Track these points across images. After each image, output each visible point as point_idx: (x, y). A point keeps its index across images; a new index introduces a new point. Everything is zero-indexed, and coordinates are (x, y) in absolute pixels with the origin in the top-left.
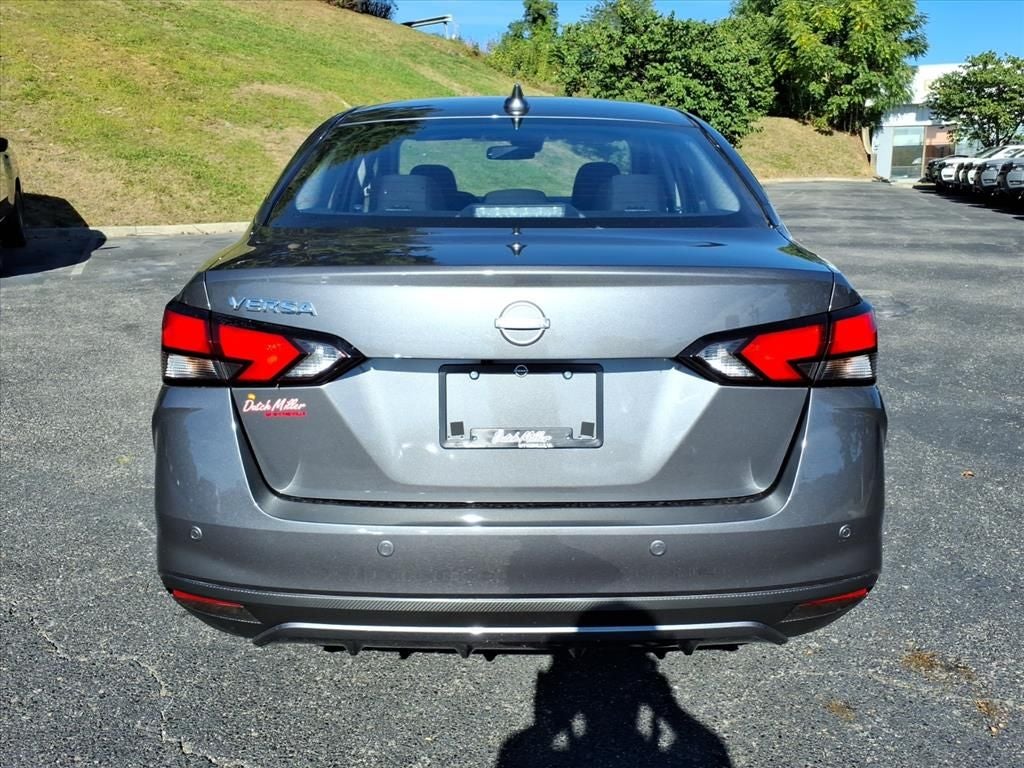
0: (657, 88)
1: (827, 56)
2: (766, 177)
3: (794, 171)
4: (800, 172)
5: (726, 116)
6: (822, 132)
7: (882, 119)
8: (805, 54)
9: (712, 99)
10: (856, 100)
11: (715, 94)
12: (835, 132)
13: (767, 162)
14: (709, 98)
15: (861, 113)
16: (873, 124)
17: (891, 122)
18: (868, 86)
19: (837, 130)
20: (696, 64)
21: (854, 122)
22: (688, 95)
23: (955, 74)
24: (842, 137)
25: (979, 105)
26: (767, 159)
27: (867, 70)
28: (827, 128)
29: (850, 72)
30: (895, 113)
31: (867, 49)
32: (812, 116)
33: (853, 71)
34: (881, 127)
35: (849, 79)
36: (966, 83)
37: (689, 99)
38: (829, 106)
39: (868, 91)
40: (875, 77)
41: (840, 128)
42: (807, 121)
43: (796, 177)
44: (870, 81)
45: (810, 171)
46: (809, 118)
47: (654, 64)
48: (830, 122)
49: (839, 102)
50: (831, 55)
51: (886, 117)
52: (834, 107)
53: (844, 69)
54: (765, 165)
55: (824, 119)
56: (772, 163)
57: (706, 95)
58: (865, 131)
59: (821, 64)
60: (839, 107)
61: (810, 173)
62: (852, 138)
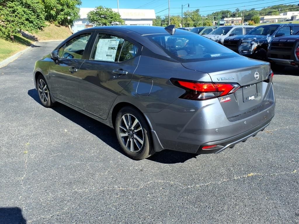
0: (13, 10)
1: (54, 3)
2: (45, 40)
3: (53, 38)
4: (55, 38)
5: (38, 21)
6: (57, 26)
7: (73, 23)
8: (48, 2)
9: (33, 15)
10: (66, 17)
11: (33, 14)
12: (61, 26)
13: (44, 35)
14: (31, 15)
15: (67, 20)
16: (71, 24)
17: (76, 23)
18: (68, 13)
19: (61, 25)
20: (25, 3)
21: (66, 23)
22: (25, 13)
23: (93, 11)
24: (63, 27)
25: (101, 20)
26: (43, 34)
27: (67, 8)
28: (59, 25)
29: (62, 8)
30: (76, 21)
31: (66, 2)
32: (53, 21)
33: (63, 8)
34: (74, 25)
35: (62, 10)
36: (97, 14)
37: (25, 15)
38: (58, 18)
39: (68, 14)
40: (70, 10)
41: (62, 25)
42: (51, 22)
43: (54, 40)
44: (69, 11)
45: (57, 38)
46: (52, 21)
47: (9, 2)
48: (59, 23)
49: (61, 17)
50: (56, 3)
51: (74, 22)
52: (60, 18)
53: (60, 7)
54: (43, 36)
55: (57, 22)
56: (45, 35)
57: (31, 14)
58: (69, 26)
59: (53, 5)
60: (61, 18)
61: (58, 38)
62: (66, 28)
